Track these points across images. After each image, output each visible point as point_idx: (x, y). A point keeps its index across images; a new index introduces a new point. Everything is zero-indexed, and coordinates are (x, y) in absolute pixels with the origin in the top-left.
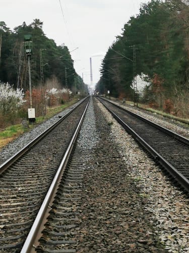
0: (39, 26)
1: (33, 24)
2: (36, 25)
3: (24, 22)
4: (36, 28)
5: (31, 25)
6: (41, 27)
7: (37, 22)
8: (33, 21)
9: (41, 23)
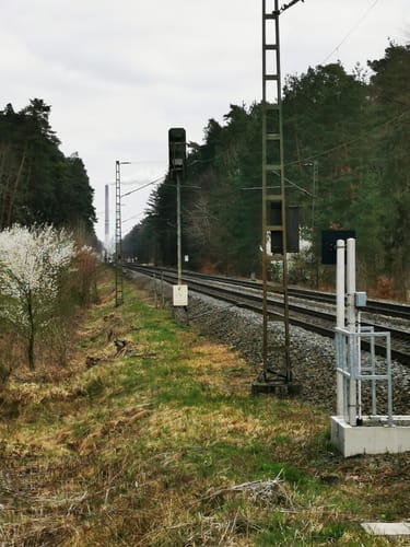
0: (42, 115)
1: (29, 108)
2: (35, 113)
3: (9, 105)
4: (35, 118)
5: (23, 112)
6: (46, 116)
7: (38, 105)
8: (29, 104)
9: (48, 109)
